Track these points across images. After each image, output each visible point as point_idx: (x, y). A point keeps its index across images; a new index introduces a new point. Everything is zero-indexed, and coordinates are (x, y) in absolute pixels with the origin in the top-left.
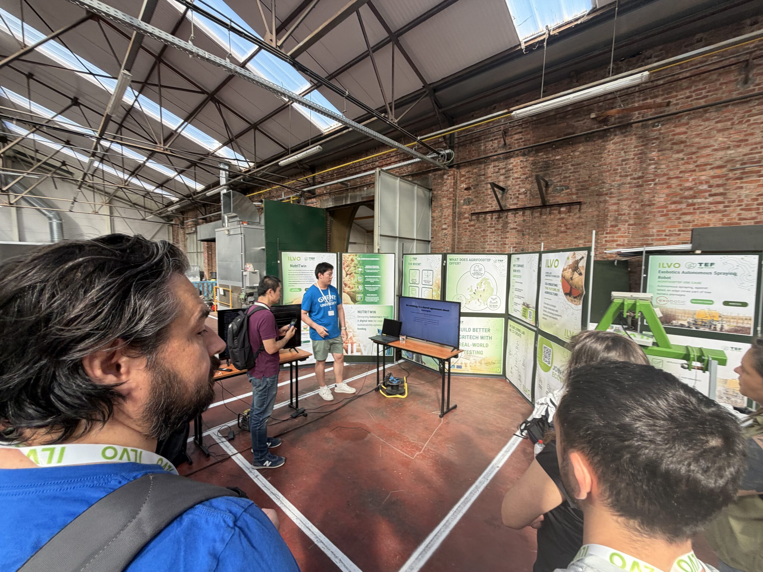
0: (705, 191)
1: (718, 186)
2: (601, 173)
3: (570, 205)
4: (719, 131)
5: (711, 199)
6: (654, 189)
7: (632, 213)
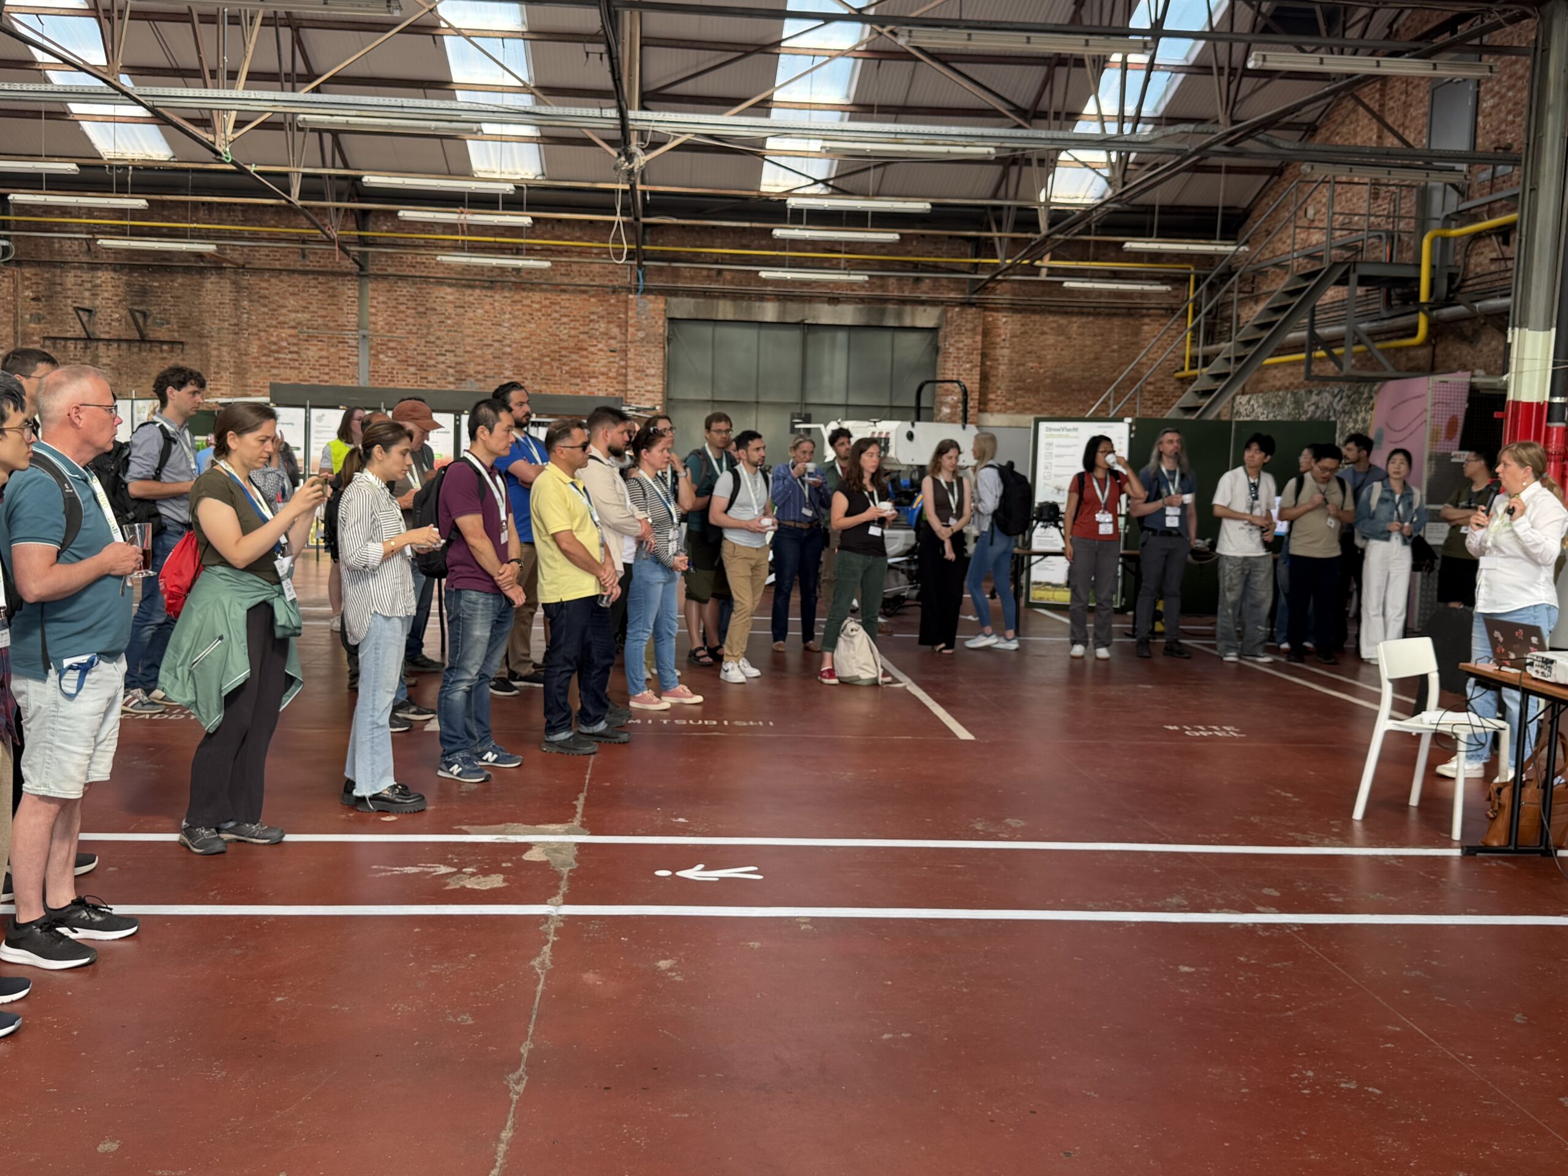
0: (285, 348)
1: (294, 344)
2: (201, 312)
3: (172, 343)
4: (292, 294)
5: (289, 356)
6: (247, 339)
7: (232, 360)
